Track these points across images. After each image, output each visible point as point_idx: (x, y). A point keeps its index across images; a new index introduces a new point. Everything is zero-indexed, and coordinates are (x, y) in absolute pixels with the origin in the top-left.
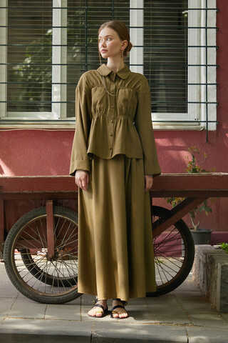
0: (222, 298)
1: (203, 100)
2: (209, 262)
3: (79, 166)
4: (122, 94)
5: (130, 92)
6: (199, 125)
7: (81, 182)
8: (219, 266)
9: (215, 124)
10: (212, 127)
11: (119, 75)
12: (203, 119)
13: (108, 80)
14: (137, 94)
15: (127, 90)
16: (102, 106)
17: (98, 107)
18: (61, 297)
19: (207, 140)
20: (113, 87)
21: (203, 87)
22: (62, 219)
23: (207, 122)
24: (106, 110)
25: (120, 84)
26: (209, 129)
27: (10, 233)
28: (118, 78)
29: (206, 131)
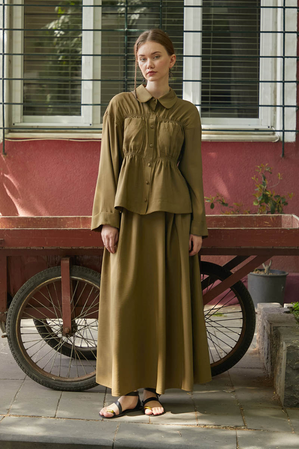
0: (288, 388)
1: (279, 102)
2: (274, 336)
3: (106, 220)
4: (165, 128)
5: (174, 127)
6: (274, 134)
7: (109, 239)
8: (285, 346)
9: (294, 134)
10: (291, 137)
11: (162, 103)
12: (279, 127)
13: (146, 109)
14: (183, 129)
15: (171, 124)
16: (138, 143)
17: (131, 144)
18: (80, 383)
19: (283, 155)
20: (152, 119)
21: (279, 85)
22: (82, 283)
23: (283, 131)
24: (143, 150)
25: (161, 115)
26: (286, 140)
27: (14, 299)
28: (159, 106)
29: (282, 143)
